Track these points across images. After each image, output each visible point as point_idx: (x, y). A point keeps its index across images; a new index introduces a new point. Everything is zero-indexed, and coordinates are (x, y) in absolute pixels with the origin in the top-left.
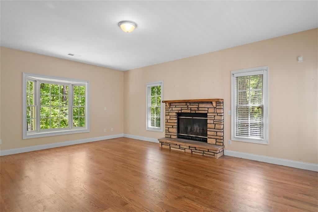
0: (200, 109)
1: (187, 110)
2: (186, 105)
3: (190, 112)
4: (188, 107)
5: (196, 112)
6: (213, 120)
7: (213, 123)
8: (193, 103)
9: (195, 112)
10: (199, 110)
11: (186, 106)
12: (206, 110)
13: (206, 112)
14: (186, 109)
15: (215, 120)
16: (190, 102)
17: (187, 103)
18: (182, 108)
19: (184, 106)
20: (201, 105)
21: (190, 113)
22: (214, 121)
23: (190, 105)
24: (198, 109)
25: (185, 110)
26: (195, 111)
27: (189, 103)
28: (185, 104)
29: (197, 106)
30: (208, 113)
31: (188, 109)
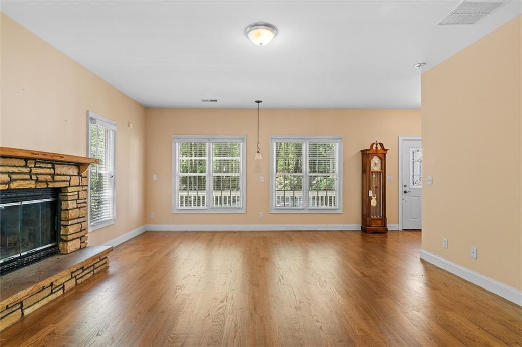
0: (57, 178)
1: (28, 182)
2: (26, 166)
3: (33, 186)
4: (30, 173)
5: (49, 186)
6: (76, 200)
7: (77, 208)
8: (43, 163)
9: (46, 187)
10: (53, 181)
11: (27, 170)
12: (66, 181)
13: (67, 184)
14: (26, 179)
15: (78, 199)
16: (35, 159)
17: (28, 161)
18: (14, 176)
19: (18, 168)
20: (59, 169)
21: (35, 190)
22: (79, 201)
23: (35, 167)
24: (53, 178)
25: (22, 182)
26: (47, 182)
27: (33, 162)
28: (23, 163)
29: (52, 171)
30: (70, 186)
31: (31, 176)
